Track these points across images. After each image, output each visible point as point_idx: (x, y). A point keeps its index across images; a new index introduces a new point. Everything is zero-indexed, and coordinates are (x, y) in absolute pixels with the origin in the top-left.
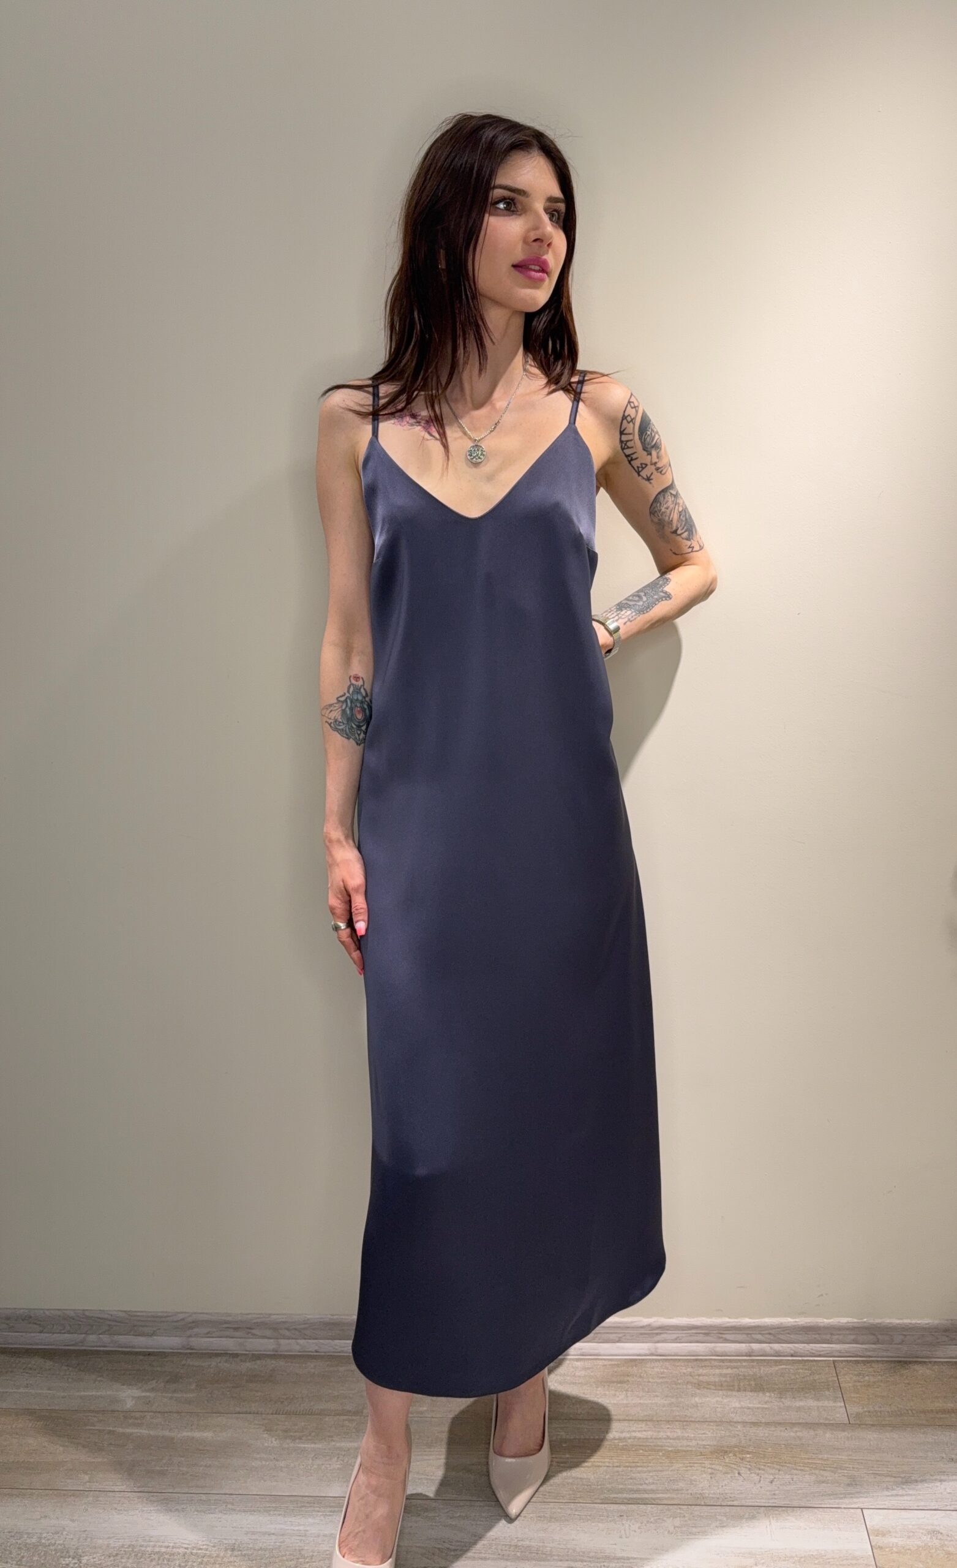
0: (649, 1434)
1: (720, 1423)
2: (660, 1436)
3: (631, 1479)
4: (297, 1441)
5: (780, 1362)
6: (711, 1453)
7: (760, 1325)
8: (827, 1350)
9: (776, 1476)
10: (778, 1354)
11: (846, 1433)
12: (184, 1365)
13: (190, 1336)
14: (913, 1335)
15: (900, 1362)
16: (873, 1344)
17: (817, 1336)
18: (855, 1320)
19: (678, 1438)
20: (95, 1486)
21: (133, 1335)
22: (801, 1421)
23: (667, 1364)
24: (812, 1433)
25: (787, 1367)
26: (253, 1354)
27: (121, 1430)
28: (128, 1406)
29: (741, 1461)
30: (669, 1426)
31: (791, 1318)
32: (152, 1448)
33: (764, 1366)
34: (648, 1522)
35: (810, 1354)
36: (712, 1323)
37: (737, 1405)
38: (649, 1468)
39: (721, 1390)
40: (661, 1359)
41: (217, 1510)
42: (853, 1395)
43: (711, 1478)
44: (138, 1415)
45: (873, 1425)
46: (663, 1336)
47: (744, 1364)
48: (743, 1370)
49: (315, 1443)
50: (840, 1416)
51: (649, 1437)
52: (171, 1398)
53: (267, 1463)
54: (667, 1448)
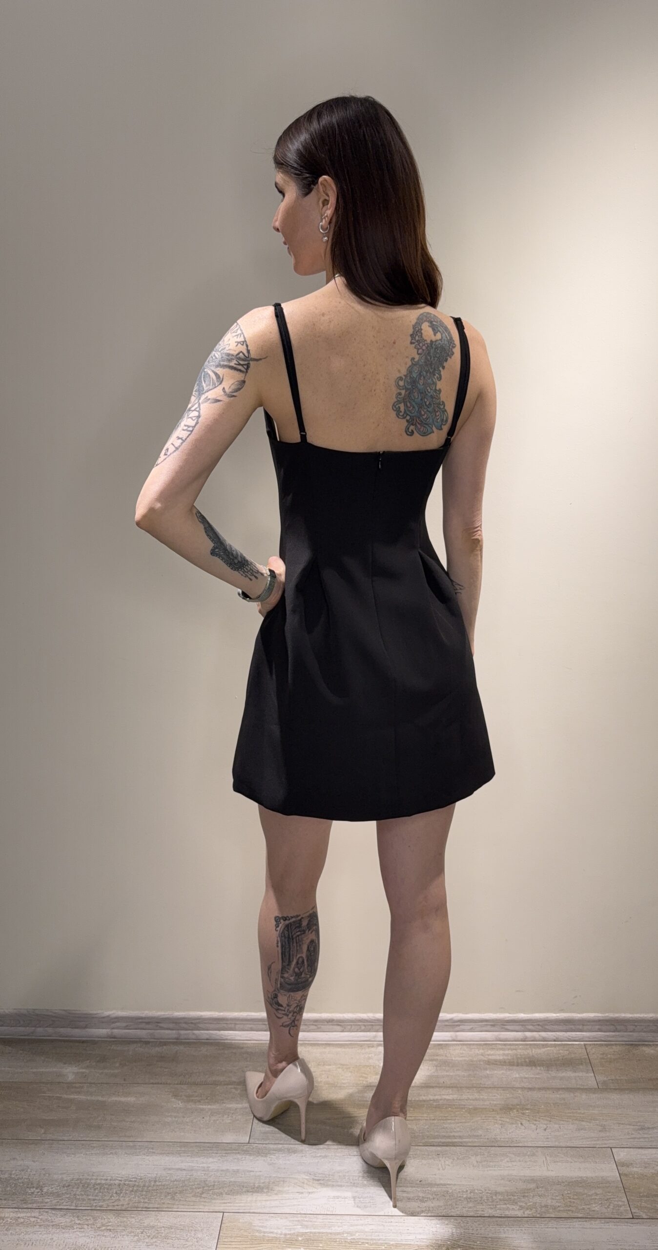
0: (455, 1096)
1: (505, 1089)
2: (463, 1098)
3: (443, 1128)
4: (197, 1103)
5: (546, 1046)
6: (501, 1109)
7: (532, 1018)
8: (579, 1037)
9: (548, 1126)
10: (544, 1040)
11: (597, 1095)
12: (110, 1049)
13: (113, 1028)
14: (641, 1025)
15: (632, 1045)
16: (614, 1032)
17: (572, 1027)
18: (600, 1015)
19: (476, 1099)
20: (49, 1136)
21: (70, 1028)
22: (563, 1087)
23: (465, 1047)
24: (572, 1095)
25: (553, 1049)
26: (160, 1041)
27: (66, 1096)
28: (70, 1079)
29: (522, 1115)
30: (468, 1091)
31: (555, 1013)
32: (90, 1109)
33: (535, 1048)
34: (458, 1158)
35: (567, 1040)
36: (496, 1017)
37: (517, 1076)
38: (457, 1121)
39: (505, 1065)
40: (461, 1044)
41: (141, 1153)
42: (600, 1069)
43: (502, 1127)
44: (77, 1085)
45: (615, 1089)
46: (461, 1027)
47: (520, 1047)
48: (520, 1051)
49: (211, 1105)
50: (592, 1083)
51: (455, 1099)
52: (102, 1073)
53: (176, 1119)
54: (468, 1106)
